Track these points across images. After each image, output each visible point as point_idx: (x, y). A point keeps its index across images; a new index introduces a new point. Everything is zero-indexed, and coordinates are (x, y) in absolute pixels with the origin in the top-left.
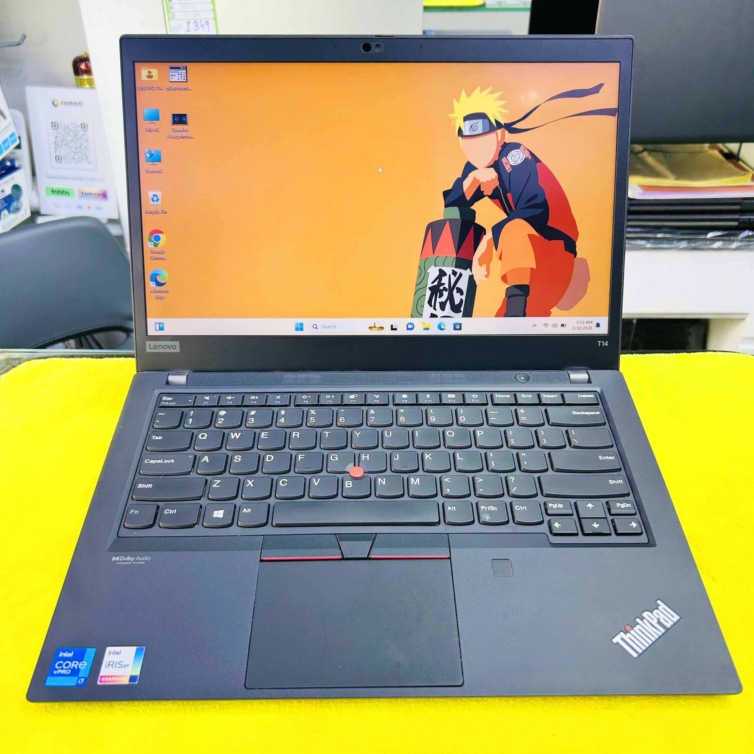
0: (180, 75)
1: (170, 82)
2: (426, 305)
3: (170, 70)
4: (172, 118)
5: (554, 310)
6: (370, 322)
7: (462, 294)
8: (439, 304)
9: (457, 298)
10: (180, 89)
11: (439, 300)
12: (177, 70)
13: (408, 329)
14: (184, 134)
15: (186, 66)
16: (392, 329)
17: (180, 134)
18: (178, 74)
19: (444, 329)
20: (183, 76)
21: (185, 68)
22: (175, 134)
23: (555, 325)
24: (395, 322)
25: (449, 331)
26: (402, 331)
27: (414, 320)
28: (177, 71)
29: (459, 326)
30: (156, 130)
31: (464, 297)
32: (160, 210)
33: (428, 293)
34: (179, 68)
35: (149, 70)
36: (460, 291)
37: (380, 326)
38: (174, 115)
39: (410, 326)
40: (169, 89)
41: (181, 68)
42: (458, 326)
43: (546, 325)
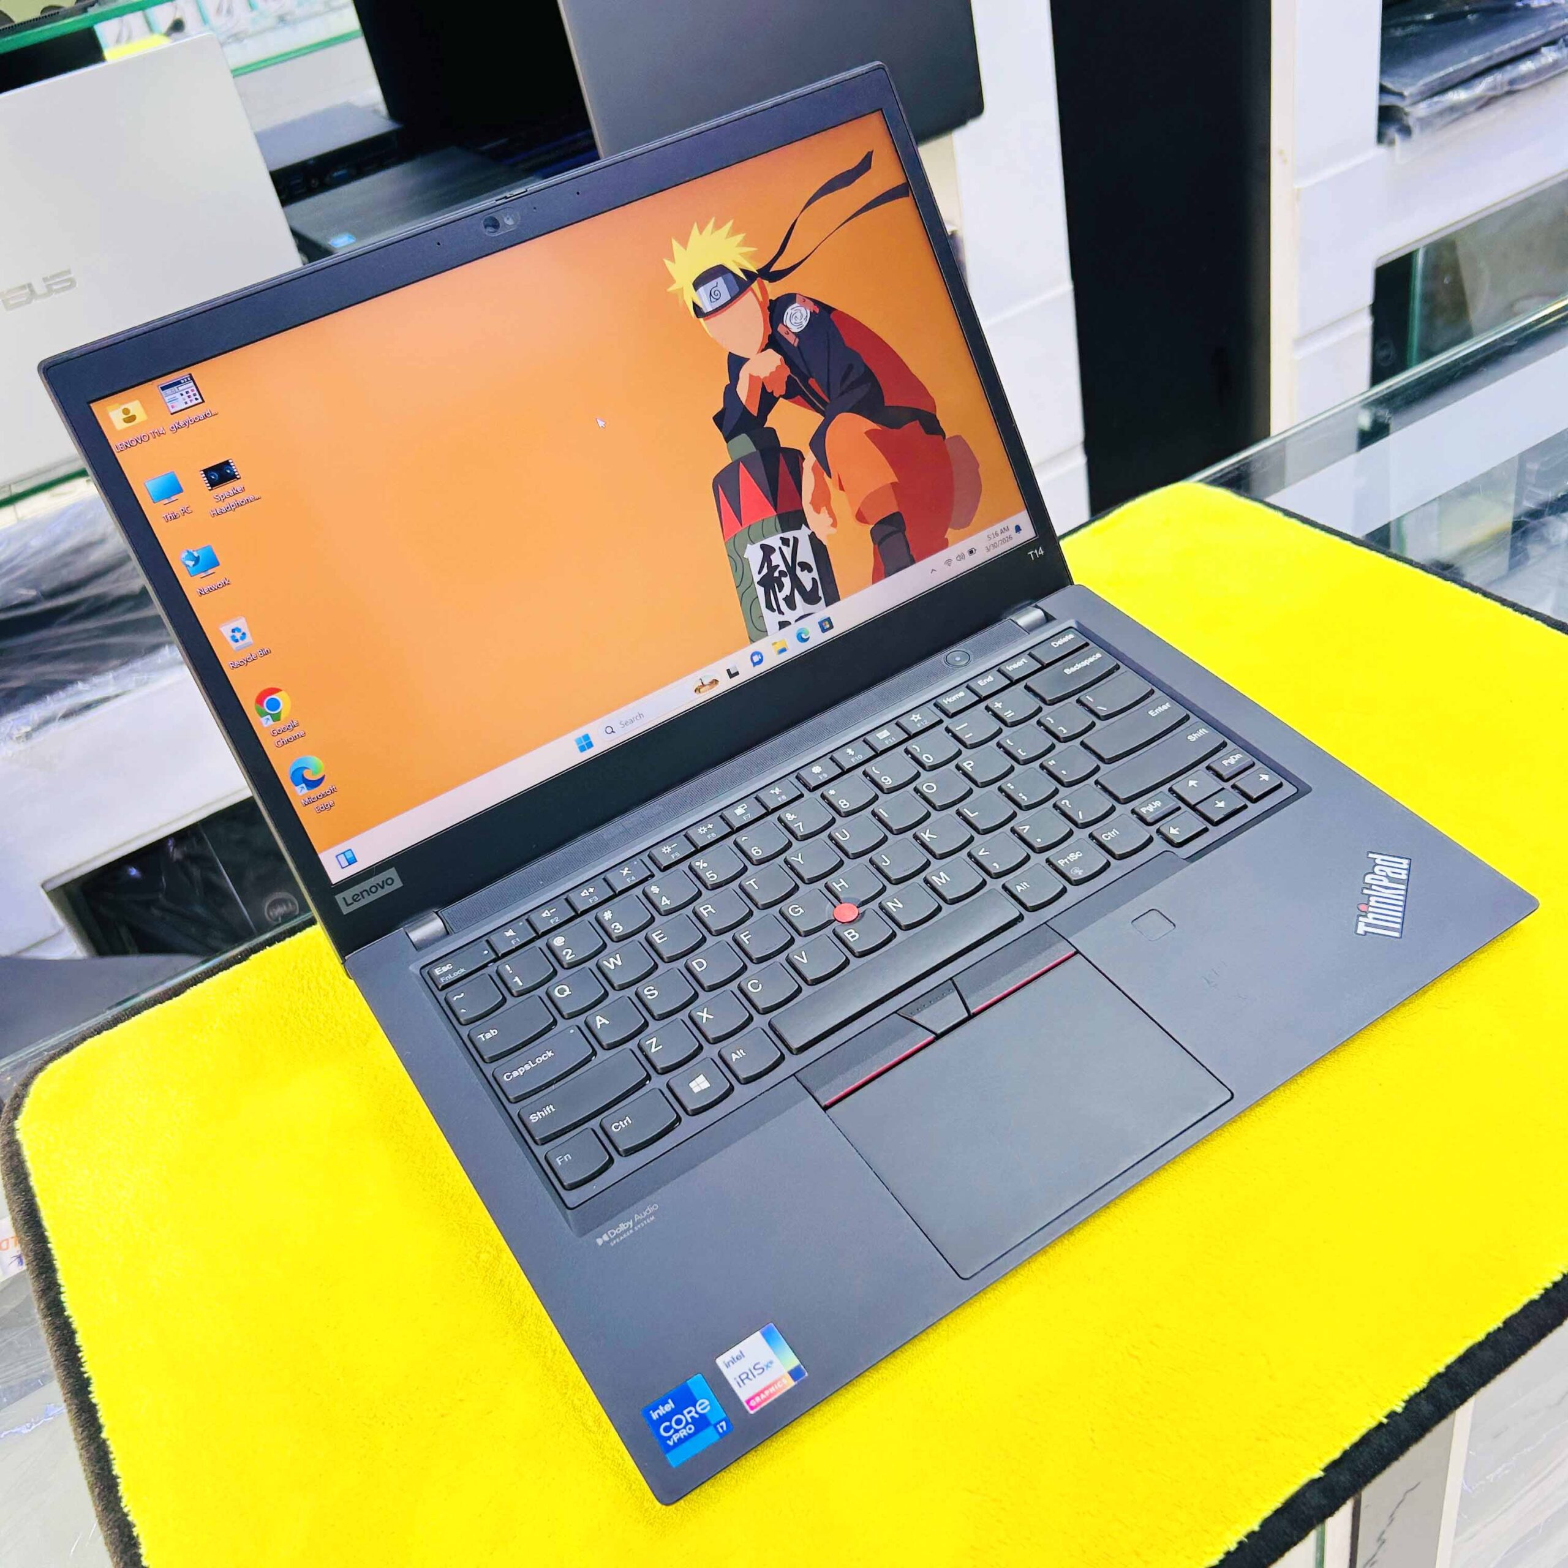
0: (185, 395)
1: (172, 414)
2: (766, 612)
3: (162, 392)
4: (205, 479)
5: (950, 534)
6: (692, 681)
7: (810, 570)
8: (784, 602)
9: (806, 579)
10: (197, 420)
11: (781, 596)
12: (175, 387)
13: (755, 664)
14: (240, 498)
15: (190, 374)
16: (732, 675)
17: (231, 501)
18: (182, 395)
19: (808, 639)
20: (191, 394)
21: (189, 379)
22: (222, 506)
23: (961, 557)
24: (729, 662)
25: (817, 638)
26: (748, 672)
27: (757, 646)
28: (177, 390)
29: (827, 622)
30: (184, 512)
31: (815, 574)
32: (255, 651)
33: (760, 591)
34: (178, 383)
35: (123, 407)
36: (805, 567)
37: (710, 680)
38: (206, 471)
39: (756, 659)
40: (176, 428)
41: (182, 381)
42: (826, 625)
43: (948, 562)
